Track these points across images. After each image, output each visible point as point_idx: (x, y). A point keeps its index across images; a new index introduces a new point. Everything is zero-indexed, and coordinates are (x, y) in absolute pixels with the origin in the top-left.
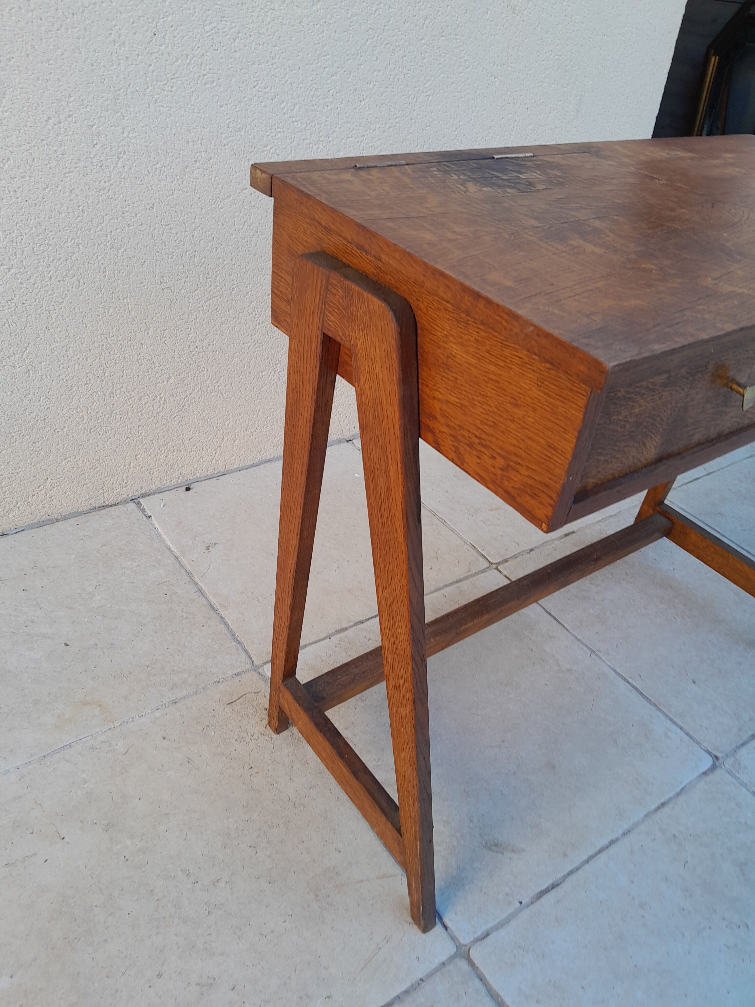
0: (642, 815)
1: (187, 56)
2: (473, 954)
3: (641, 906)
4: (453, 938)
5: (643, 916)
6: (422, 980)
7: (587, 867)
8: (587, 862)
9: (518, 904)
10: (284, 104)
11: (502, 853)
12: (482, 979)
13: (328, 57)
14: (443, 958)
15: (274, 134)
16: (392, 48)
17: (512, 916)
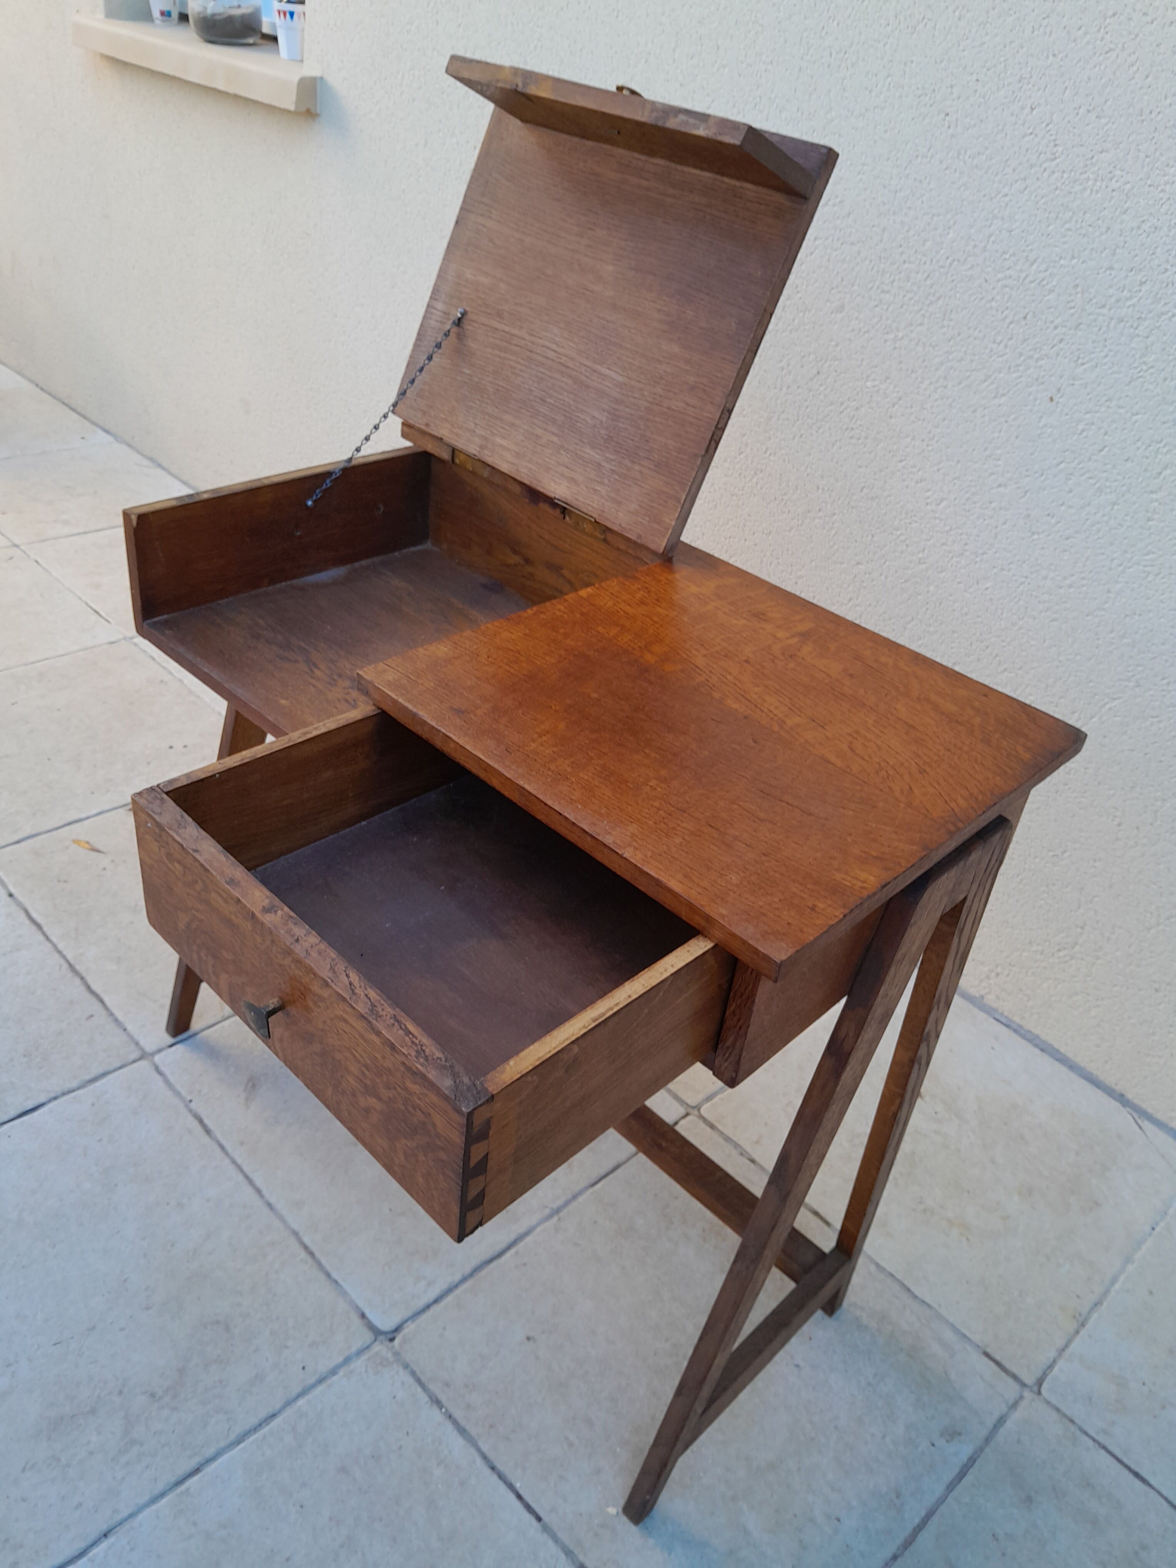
0: (295, 1226)
1: (842, 404)
2: (143, 1063)
3: (180, 1205)
5: (168, 1204)
6: (124, 1029)
7: (227, 1161)
8: (234, 1162)
9: (189, 1098)
10: (929, 493)
11: (245, 1090)
12: (121, 1067)
13: (999, 462)
14: (142, 1043)
15: (908, 521)
16: (1097, 485)
17: (177, 1094)
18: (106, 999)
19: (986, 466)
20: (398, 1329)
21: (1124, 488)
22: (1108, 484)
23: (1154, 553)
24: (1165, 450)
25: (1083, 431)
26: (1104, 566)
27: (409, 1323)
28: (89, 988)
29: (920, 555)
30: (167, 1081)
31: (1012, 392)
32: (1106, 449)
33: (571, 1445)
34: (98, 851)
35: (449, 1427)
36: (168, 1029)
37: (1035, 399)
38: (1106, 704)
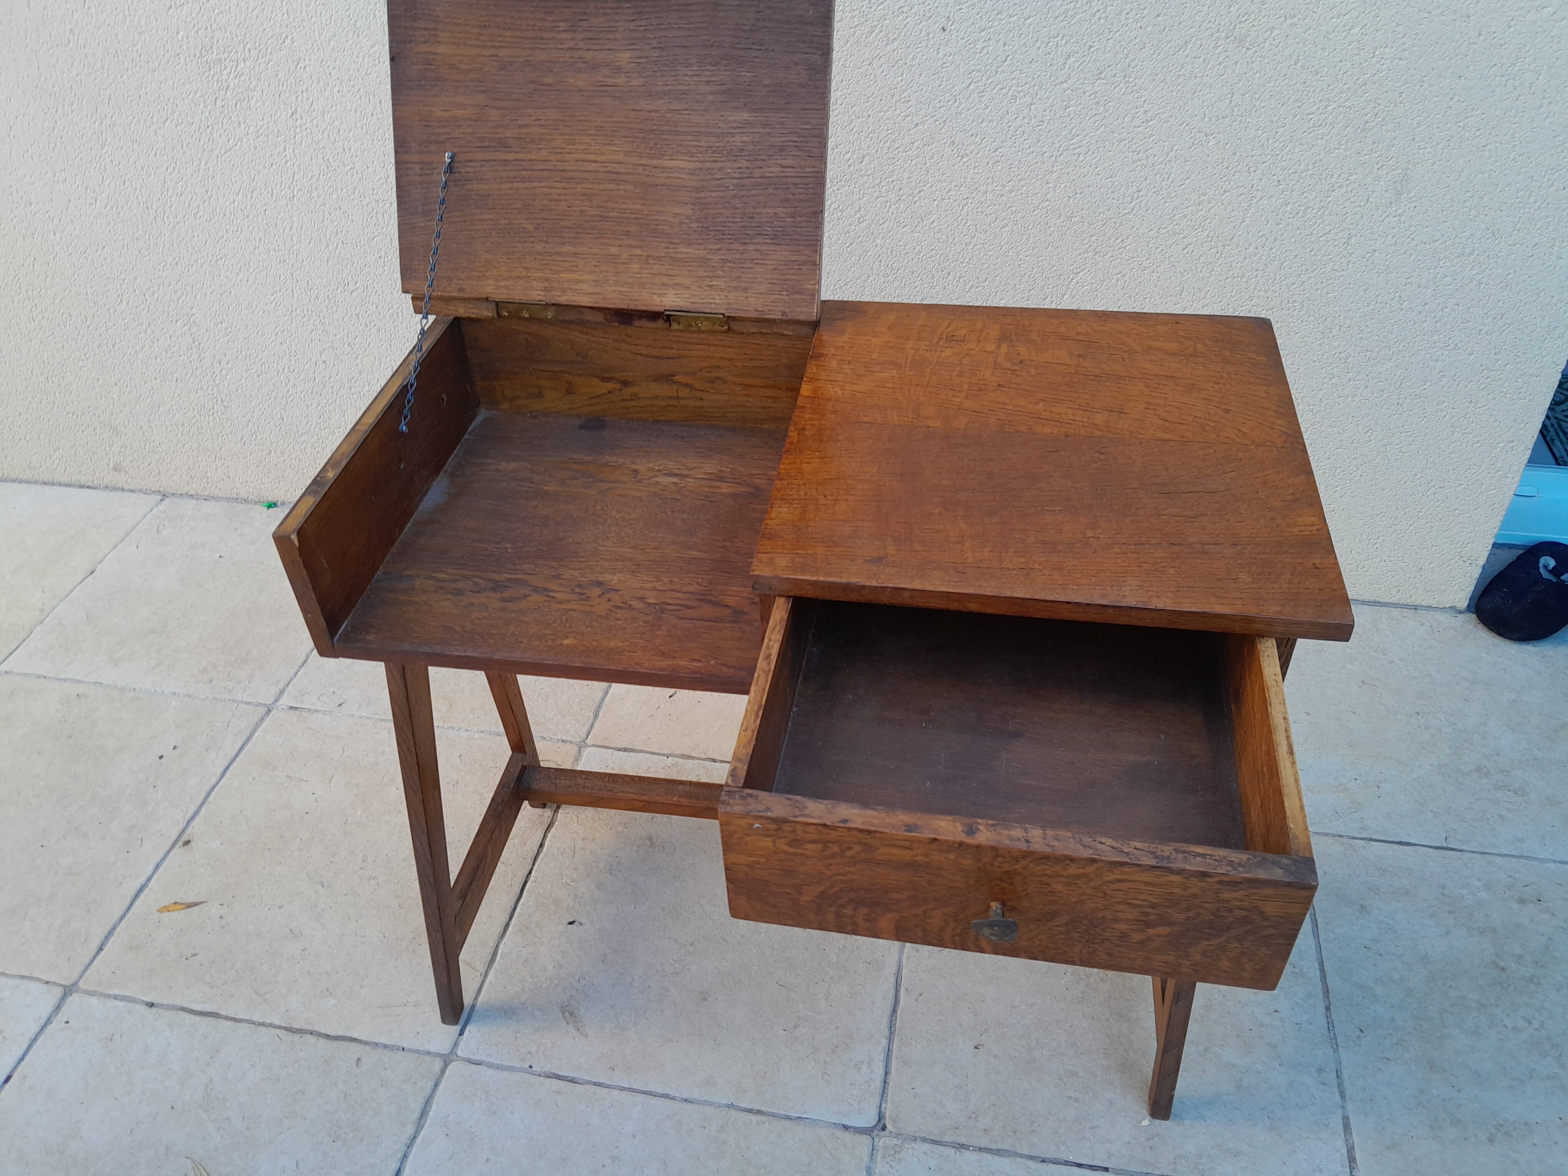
0: (726, 1102)
2: (452, 1067)
3: (614, 1159)
4: (456, 1044)
5: (604, 1166)
6: (403, 1049)
7: (613, 1092)
8: (622, 1089)
9: (527, 1066)
11: (568, 1023)
12: (436, 1085)
14: (432, 1049)
16: (1011, 93)
17: (512, 1069)
18: (355, 1036)
19: (898, 112)
20: (881, 1117)
21: (1036, 88)
22: (1020, 89)
23: (1078, 135)
24: (1063, 42)
25: (983, 48)
26: (1037, 163)
27: (884, 1106)
28: (327, 1037)
29: (858, 215)
30: (491, 1066)
31: (903, 34)
32: (1009, 59)
33: (1077, 1100)
34: (196, 904)
35: (988, 1157)
36: (444, 1021)
37: (928, 34)
38: (1073, 279)
